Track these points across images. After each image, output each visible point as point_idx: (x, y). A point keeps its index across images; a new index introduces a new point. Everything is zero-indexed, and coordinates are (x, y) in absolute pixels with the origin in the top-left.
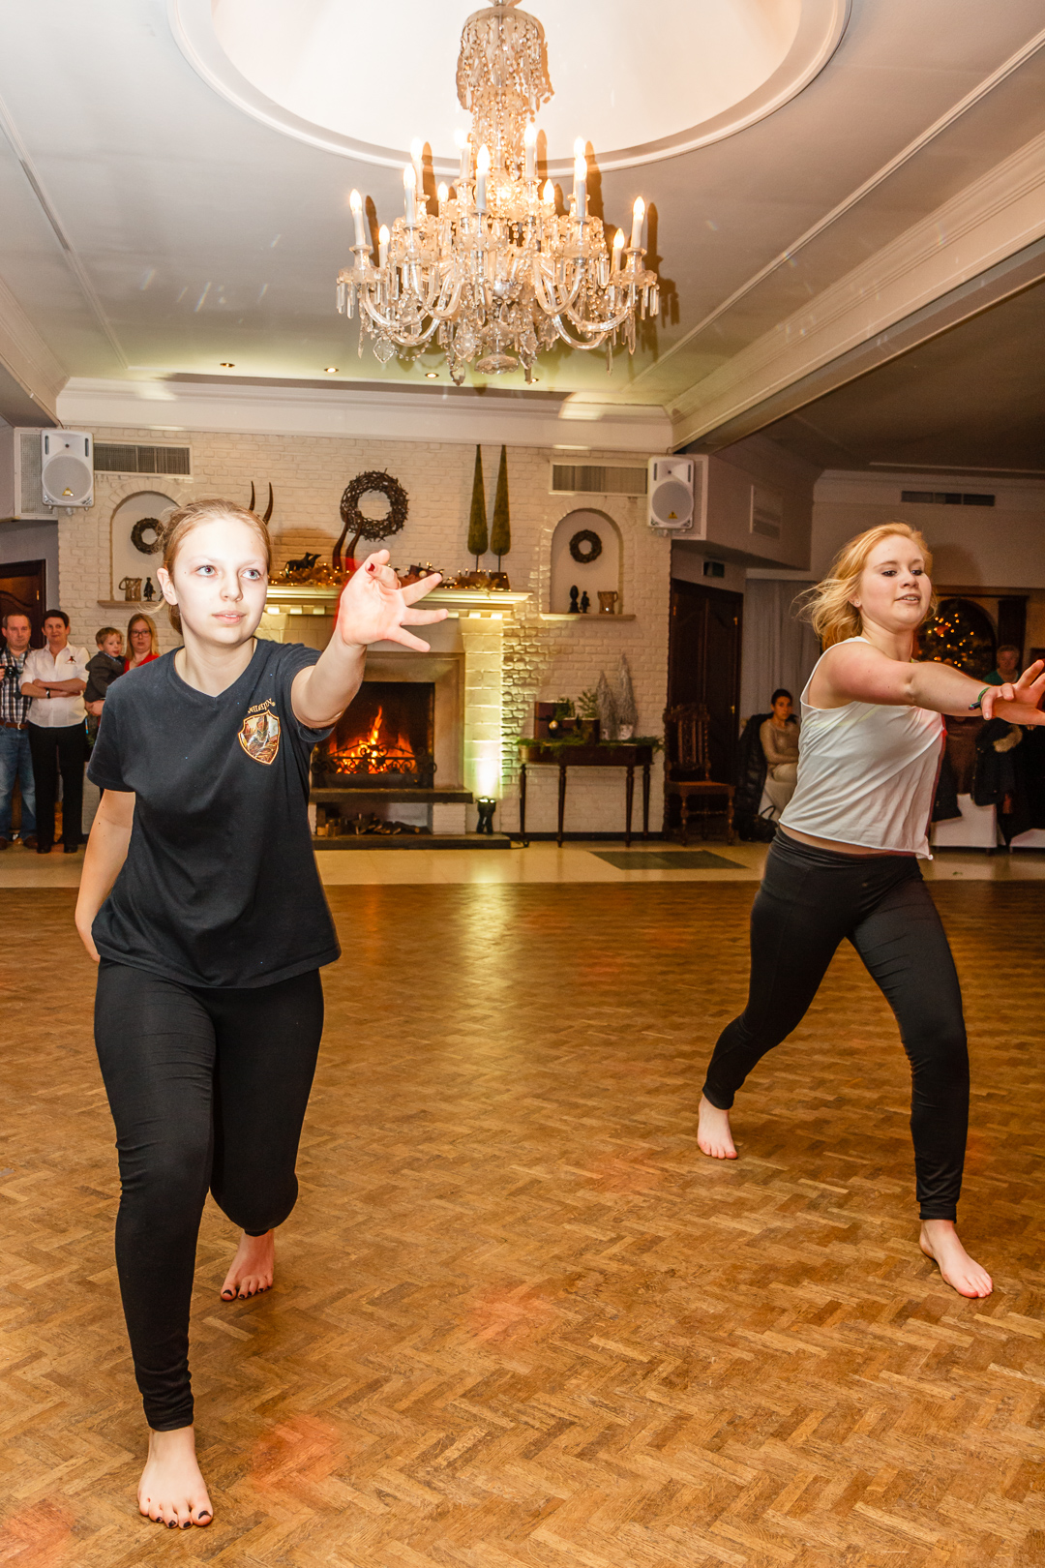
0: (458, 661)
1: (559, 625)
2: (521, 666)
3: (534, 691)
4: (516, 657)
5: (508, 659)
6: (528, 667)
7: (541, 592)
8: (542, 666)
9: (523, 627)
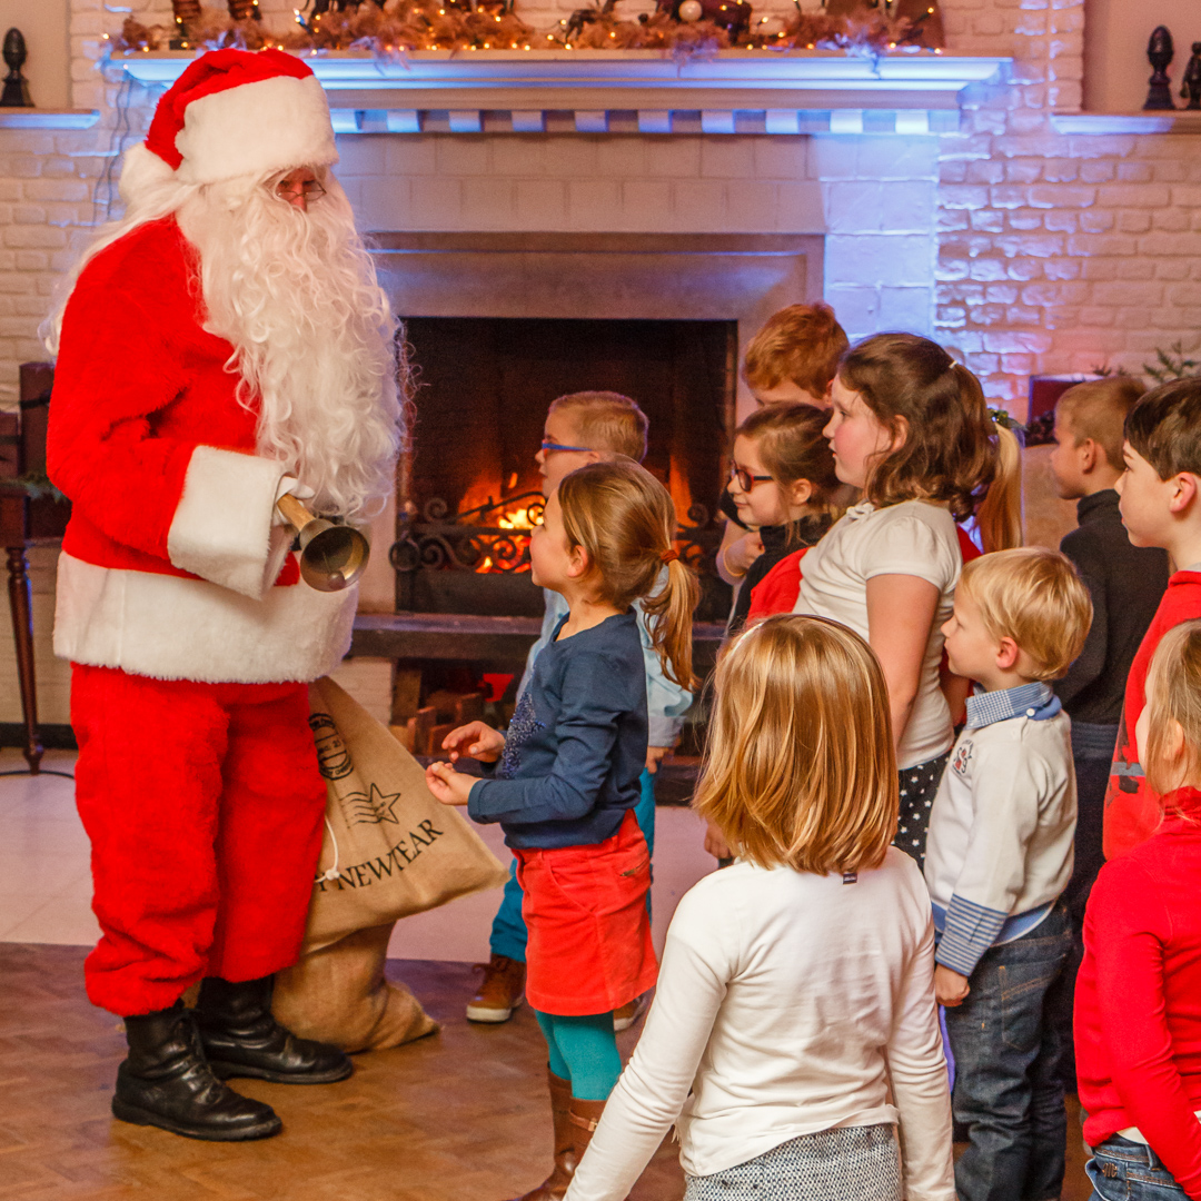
0: (803, 259)
1: (1109, 147)
2: (990, 271)
3: (1032, 344)
4: (976, 245)
5: (951, 251)
6: (1013, 275)
7: (1055, 48)
8: (1055, 271)
9: (997, 157)
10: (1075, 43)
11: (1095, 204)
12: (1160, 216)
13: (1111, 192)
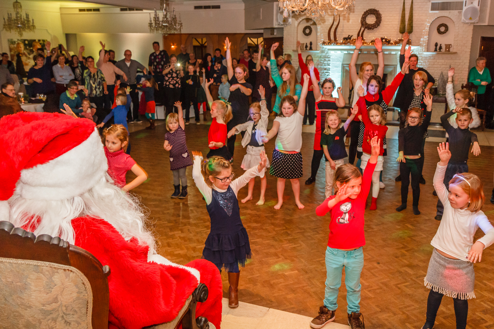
0: (395, 67)
1: (430, 56)
7: (424, 45)
10: (426, 44)
11: (428, 62)
12: (435, 63)
13: (430, 60)
